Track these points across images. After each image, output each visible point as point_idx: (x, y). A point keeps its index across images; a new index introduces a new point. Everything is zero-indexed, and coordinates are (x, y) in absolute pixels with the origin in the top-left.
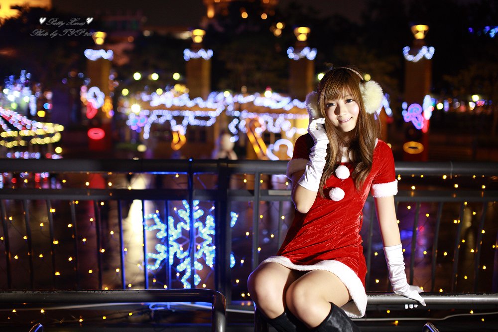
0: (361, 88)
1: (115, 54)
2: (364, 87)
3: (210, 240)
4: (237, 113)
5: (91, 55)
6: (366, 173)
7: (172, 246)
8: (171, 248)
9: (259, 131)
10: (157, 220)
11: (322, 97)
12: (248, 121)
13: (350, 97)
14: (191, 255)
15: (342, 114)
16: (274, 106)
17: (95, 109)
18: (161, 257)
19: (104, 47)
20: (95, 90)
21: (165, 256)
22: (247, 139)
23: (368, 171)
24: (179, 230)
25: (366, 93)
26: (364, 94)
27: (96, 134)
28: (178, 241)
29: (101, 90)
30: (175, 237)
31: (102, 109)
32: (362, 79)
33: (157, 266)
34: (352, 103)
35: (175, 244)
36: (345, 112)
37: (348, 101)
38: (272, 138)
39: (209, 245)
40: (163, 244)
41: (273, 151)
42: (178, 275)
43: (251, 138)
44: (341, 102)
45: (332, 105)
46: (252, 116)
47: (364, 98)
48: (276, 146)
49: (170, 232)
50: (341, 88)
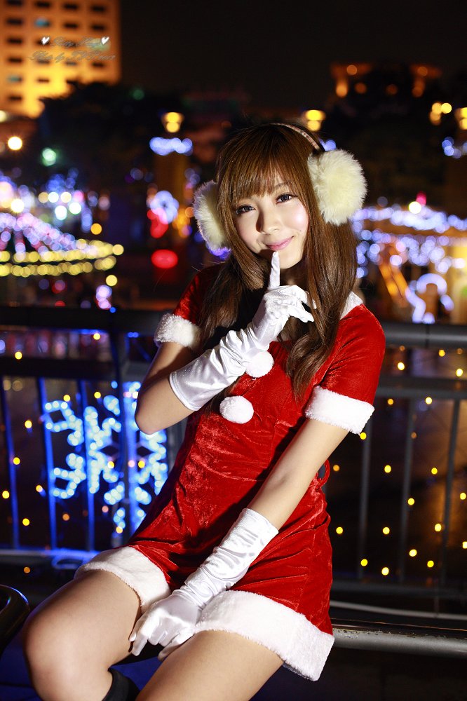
0: (313, 166)
1: (195, 145)
2: (319, 164)
3: (161, 452)
4: (366, 235)
5: (161, 146)
6: (318, 359)
7: (93, 459)
8: (92, 464)
9: (396, 261)
10: (68, 413)
11: (225, 193)
12: (383, 248)
13: (286, 190)
14: (124, 479)
15: (269, 228)
16: (421, 225)
17: (163, 225)
18: (75, 478)
19: (180, 135)
20: (165, 196)
21: (83, 477)
22: (379, 274)
23: (322, 354)
24: (108, 433)
25: (323, 177)
26: (319, 181)
27: (165, 259)
28: (106, 451)
29: (174, 196)
30: (101, 444)
31: (173, 225)
32: (317, 147)
33: (69, 492)
34: (292, 203)
35: (101, 456)
36: (276, 223)
37: (283, 198)
38: (415, 273)
39: (160, 461)
40: (78, 454)
41: (416, 292)
42: (105, 509)
43: (385, 272)
44: (267, 201)
45: (248, 208)
46: (388, 238)
47: (319, 189)
48: (422, 284)
49: (90, 435)
50: (264, 167)
